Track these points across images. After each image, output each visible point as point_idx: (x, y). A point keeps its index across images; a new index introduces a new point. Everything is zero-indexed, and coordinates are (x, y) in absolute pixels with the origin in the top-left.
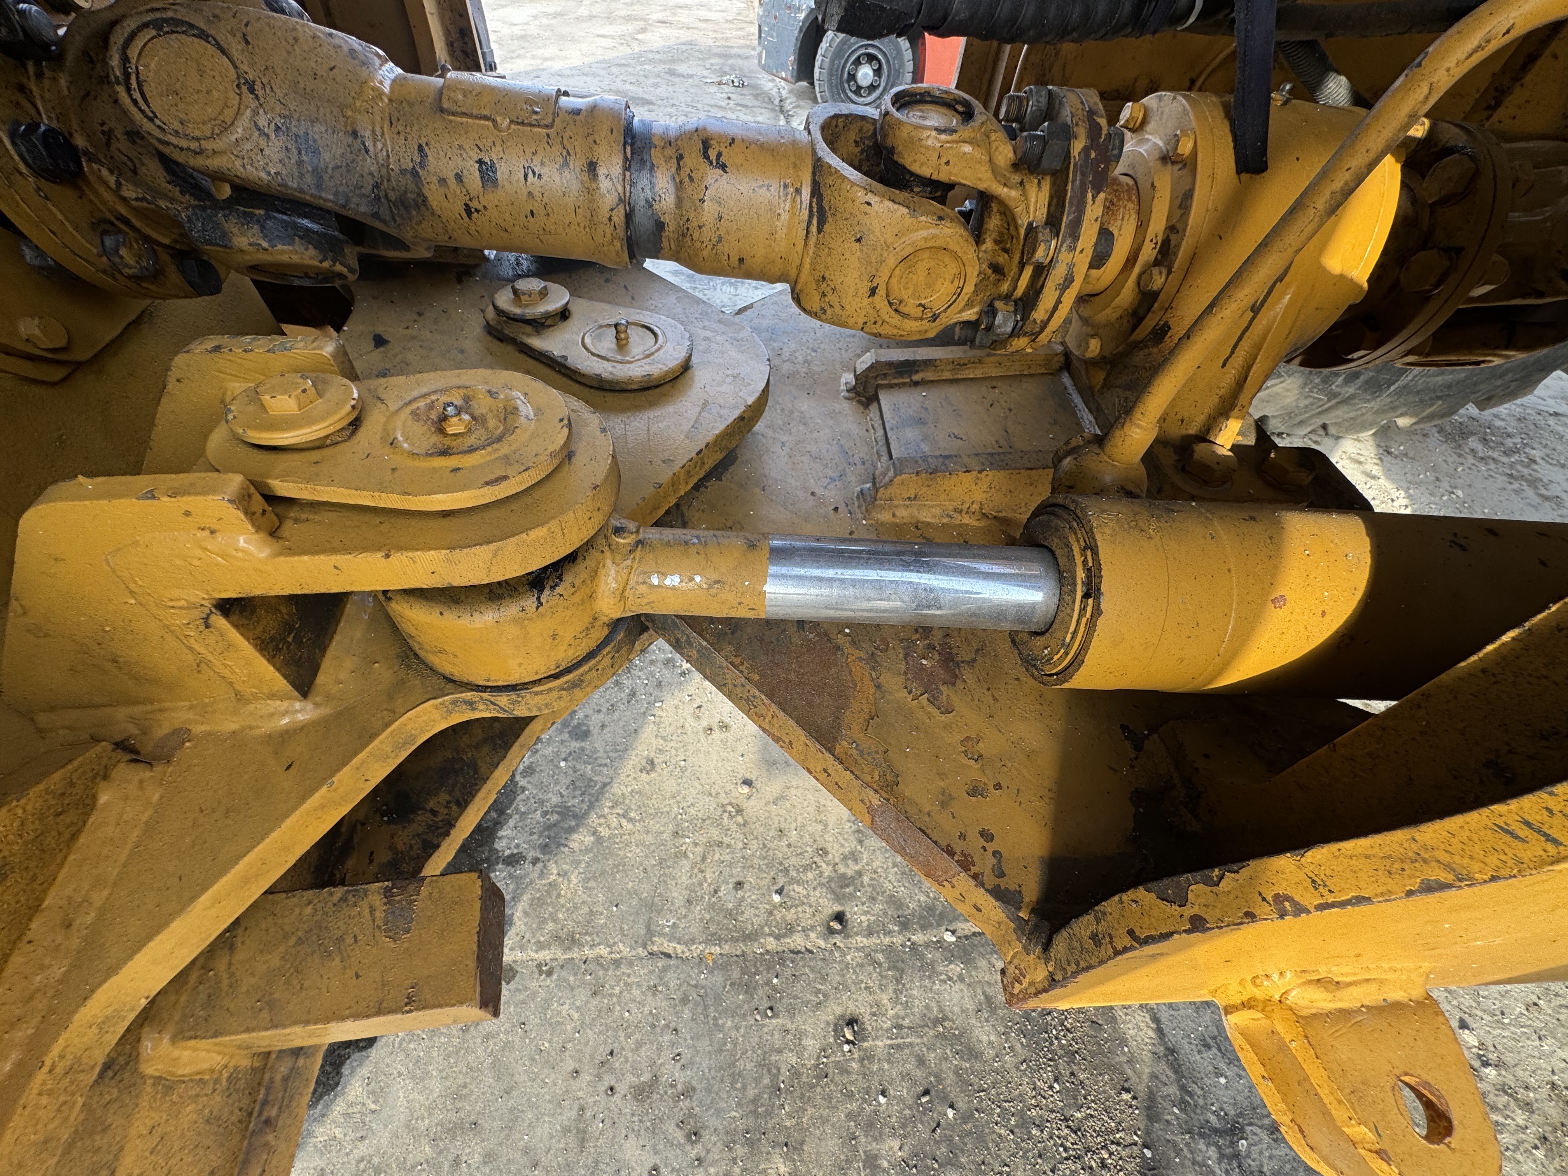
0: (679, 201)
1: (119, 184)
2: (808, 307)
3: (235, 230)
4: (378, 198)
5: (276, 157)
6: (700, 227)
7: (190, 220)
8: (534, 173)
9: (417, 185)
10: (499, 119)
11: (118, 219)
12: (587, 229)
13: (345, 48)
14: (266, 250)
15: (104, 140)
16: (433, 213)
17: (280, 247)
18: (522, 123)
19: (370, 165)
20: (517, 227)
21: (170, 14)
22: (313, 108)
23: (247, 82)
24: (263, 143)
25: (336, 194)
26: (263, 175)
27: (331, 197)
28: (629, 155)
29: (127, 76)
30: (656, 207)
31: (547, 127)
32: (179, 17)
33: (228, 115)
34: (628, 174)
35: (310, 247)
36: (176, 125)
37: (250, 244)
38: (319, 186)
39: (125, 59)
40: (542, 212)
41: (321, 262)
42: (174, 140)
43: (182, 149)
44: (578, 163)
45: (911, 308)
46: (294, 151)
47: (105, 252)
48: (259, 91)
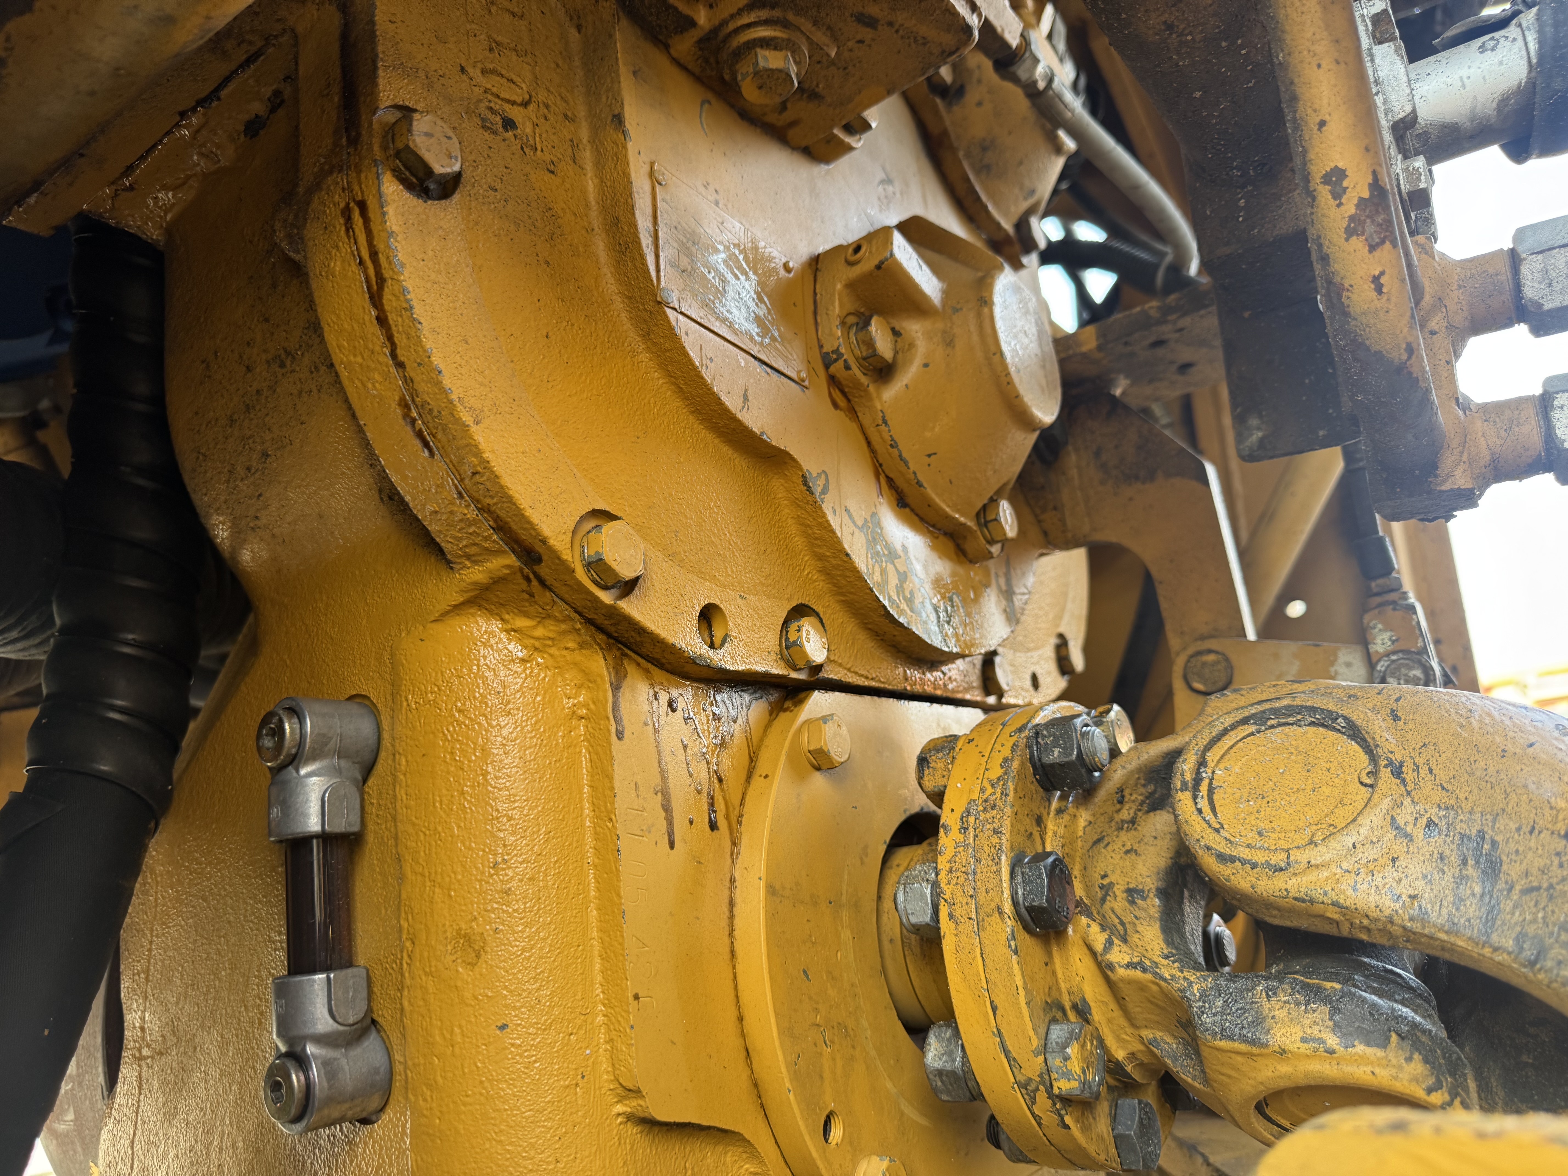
1: (1109, 943)
3: (1280, 1014)
5: (1418, 870)
7: (1204, 996)
13: (1549, 723)
14: (1332, 1052)
15: (1100, 895)
17: (1360, 1048)
21: (1285, 702)
23: (1390, 763)
24: (1399, 848)
25: (1520, 939)
27: (1510, 944)
29: (1198, 781)
32: (1298, 702)
33: (1342, 816)
35: (1416, 1056)
36: (1252, 837)
37: (1304, 1040)
38: (1490, 919)
39: (1202, 763)
41: (1429, 1091)
42: (1245, 853)
43: (1254, 866)
46: (1454, 859)
47: (1045, 1049)
48: (1409, 774)
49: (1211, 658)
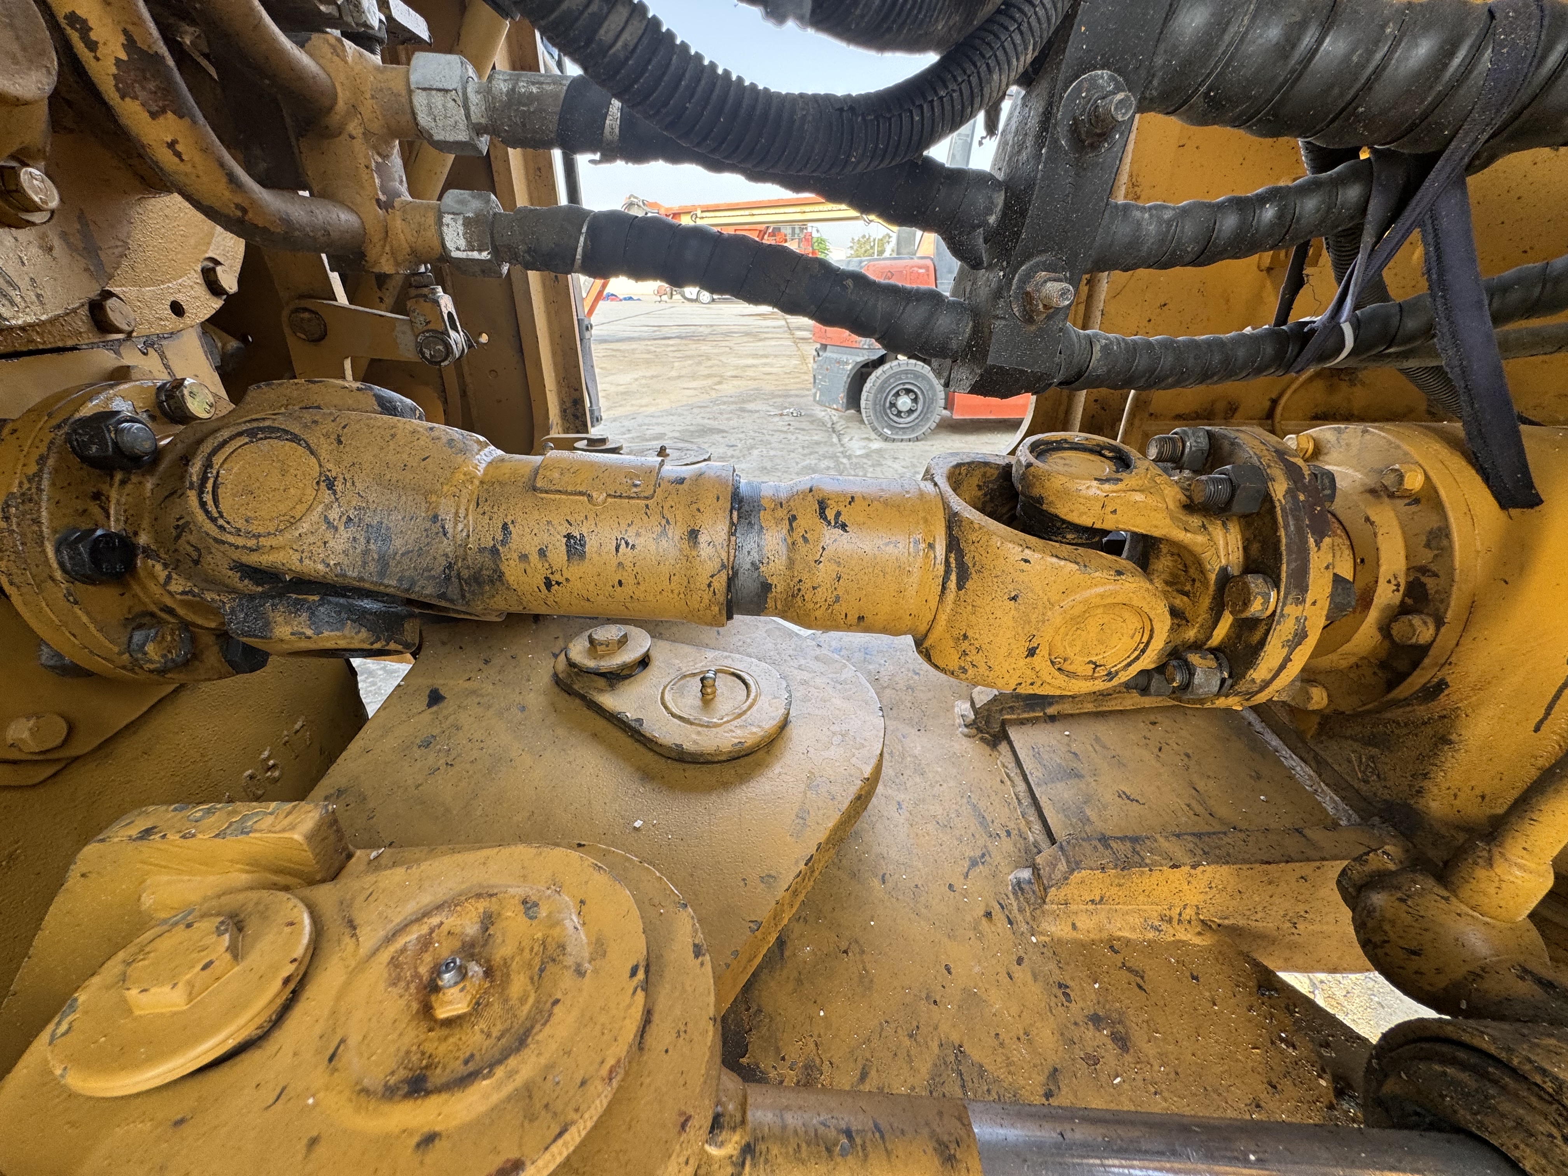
0: (791, 563)
1: (169, 578)
2: (942, 665)
3: (280, 619)
4: (448, 578)
5: (339, 548)
6: (814, 588)
7: (232, 612)
8: (627, 544)
9: (495, 562)
10: (595, 495)
11: (162, 610)
12: (682, 596)
13: (444, 439)
14: (310, 638)
15: (174, 533)
16: (508, 588)
17: (326, 634)
18: (620, 496)
19: (446, 546)
20: (601, 597)
21: (267, 423)
22: (394, 497)
23: (328, 478)
24: (329, 535)
25: (400, 580)
26: (321, 567)
27: (394, 583)
28: (735, 520)
29: (204, 480)
30: (763, 569)
31: (647, 498)
32: (276, 425)
33: (298, 511)
34: (733, 538)
35: (363, 630)
36: (240, 524)
37: (292, 634)
38: (382, 573)
39: (208, 465)
40: (632, 580)
41: (372, 644)
42: (231, 539)
43: (237, 547)
44: (676, 532)
45: (1079, 665)
46: (363, 541)
47: (128, 649)
48: (339, 486)
49: (306, 315)
